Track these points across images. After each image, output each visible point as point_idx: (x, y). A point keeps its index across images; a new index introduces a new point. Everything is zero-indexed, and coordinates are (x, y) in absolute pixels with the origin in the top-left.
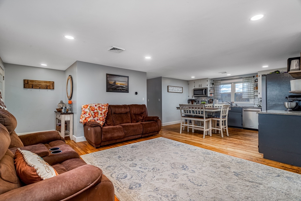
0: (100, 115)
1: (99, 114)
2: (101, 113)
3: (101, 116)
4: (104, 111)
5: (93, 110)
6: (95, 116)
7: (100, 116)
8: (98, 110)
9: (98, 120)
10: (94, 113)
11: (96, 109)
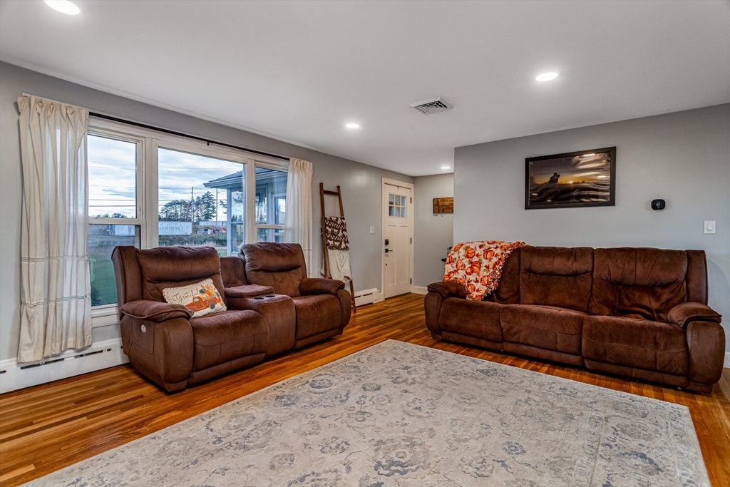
0: (485, 270)
1: (483, 268)
2: (486, 266)
3: (486, 274)
4: (495, 260)
5: (470, 255)
6: (473, 272)
7: (483, 273)
8: (482, 257)
9: (477, 281)
10: (471, 263)
11: (477, 256)
